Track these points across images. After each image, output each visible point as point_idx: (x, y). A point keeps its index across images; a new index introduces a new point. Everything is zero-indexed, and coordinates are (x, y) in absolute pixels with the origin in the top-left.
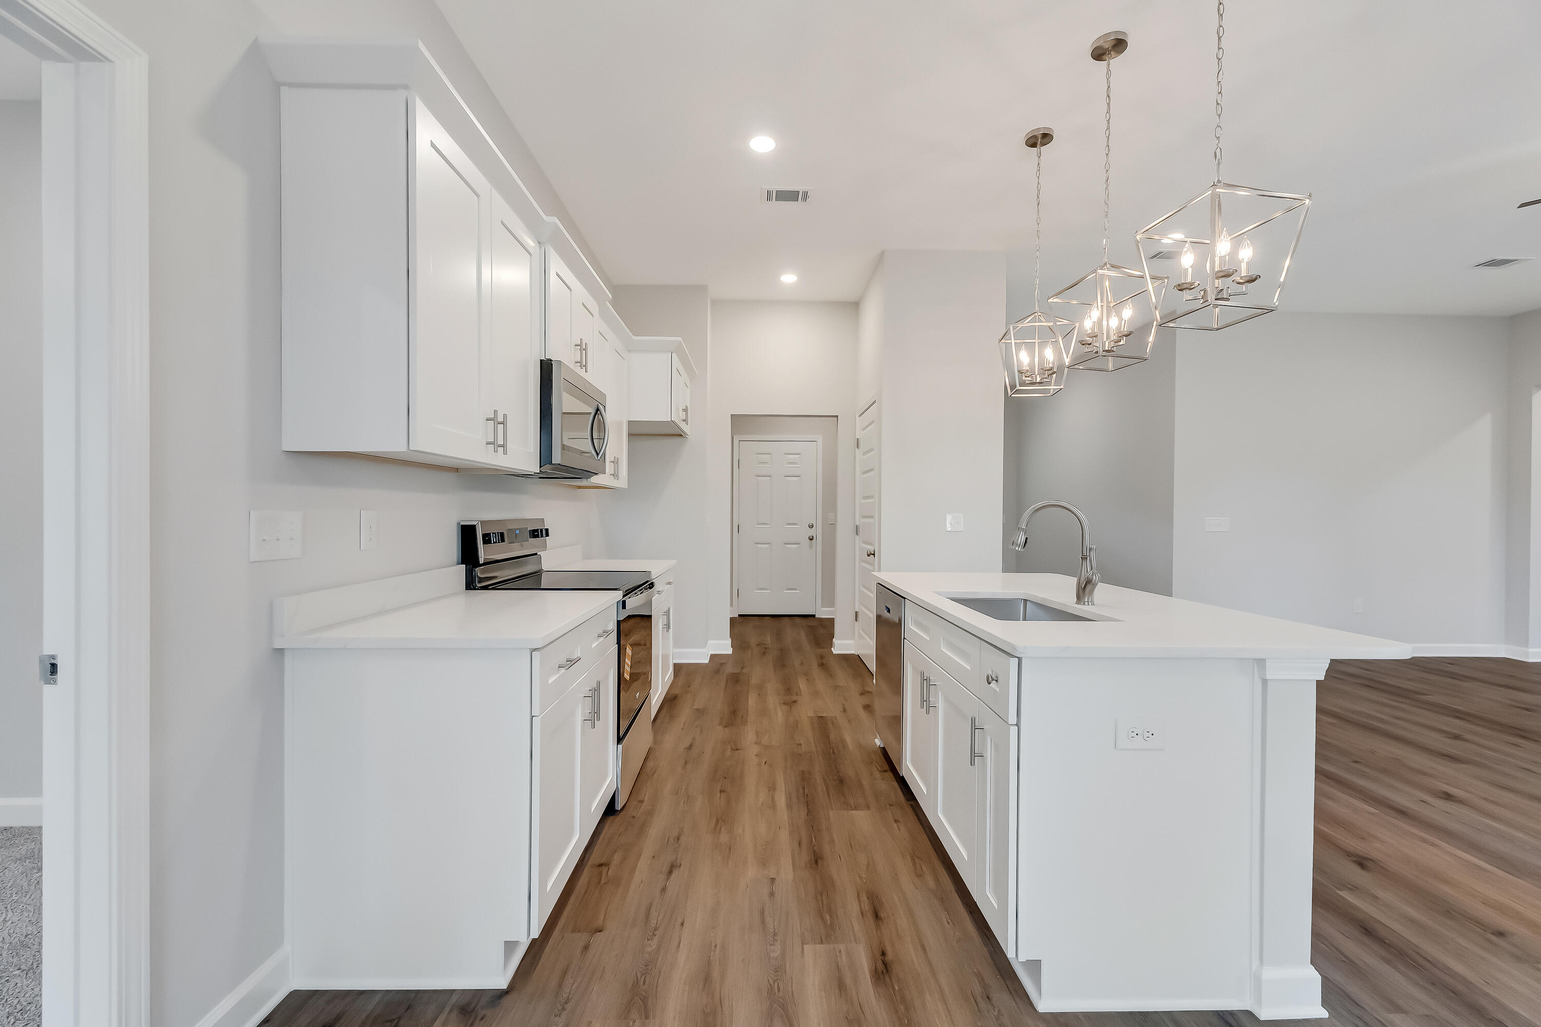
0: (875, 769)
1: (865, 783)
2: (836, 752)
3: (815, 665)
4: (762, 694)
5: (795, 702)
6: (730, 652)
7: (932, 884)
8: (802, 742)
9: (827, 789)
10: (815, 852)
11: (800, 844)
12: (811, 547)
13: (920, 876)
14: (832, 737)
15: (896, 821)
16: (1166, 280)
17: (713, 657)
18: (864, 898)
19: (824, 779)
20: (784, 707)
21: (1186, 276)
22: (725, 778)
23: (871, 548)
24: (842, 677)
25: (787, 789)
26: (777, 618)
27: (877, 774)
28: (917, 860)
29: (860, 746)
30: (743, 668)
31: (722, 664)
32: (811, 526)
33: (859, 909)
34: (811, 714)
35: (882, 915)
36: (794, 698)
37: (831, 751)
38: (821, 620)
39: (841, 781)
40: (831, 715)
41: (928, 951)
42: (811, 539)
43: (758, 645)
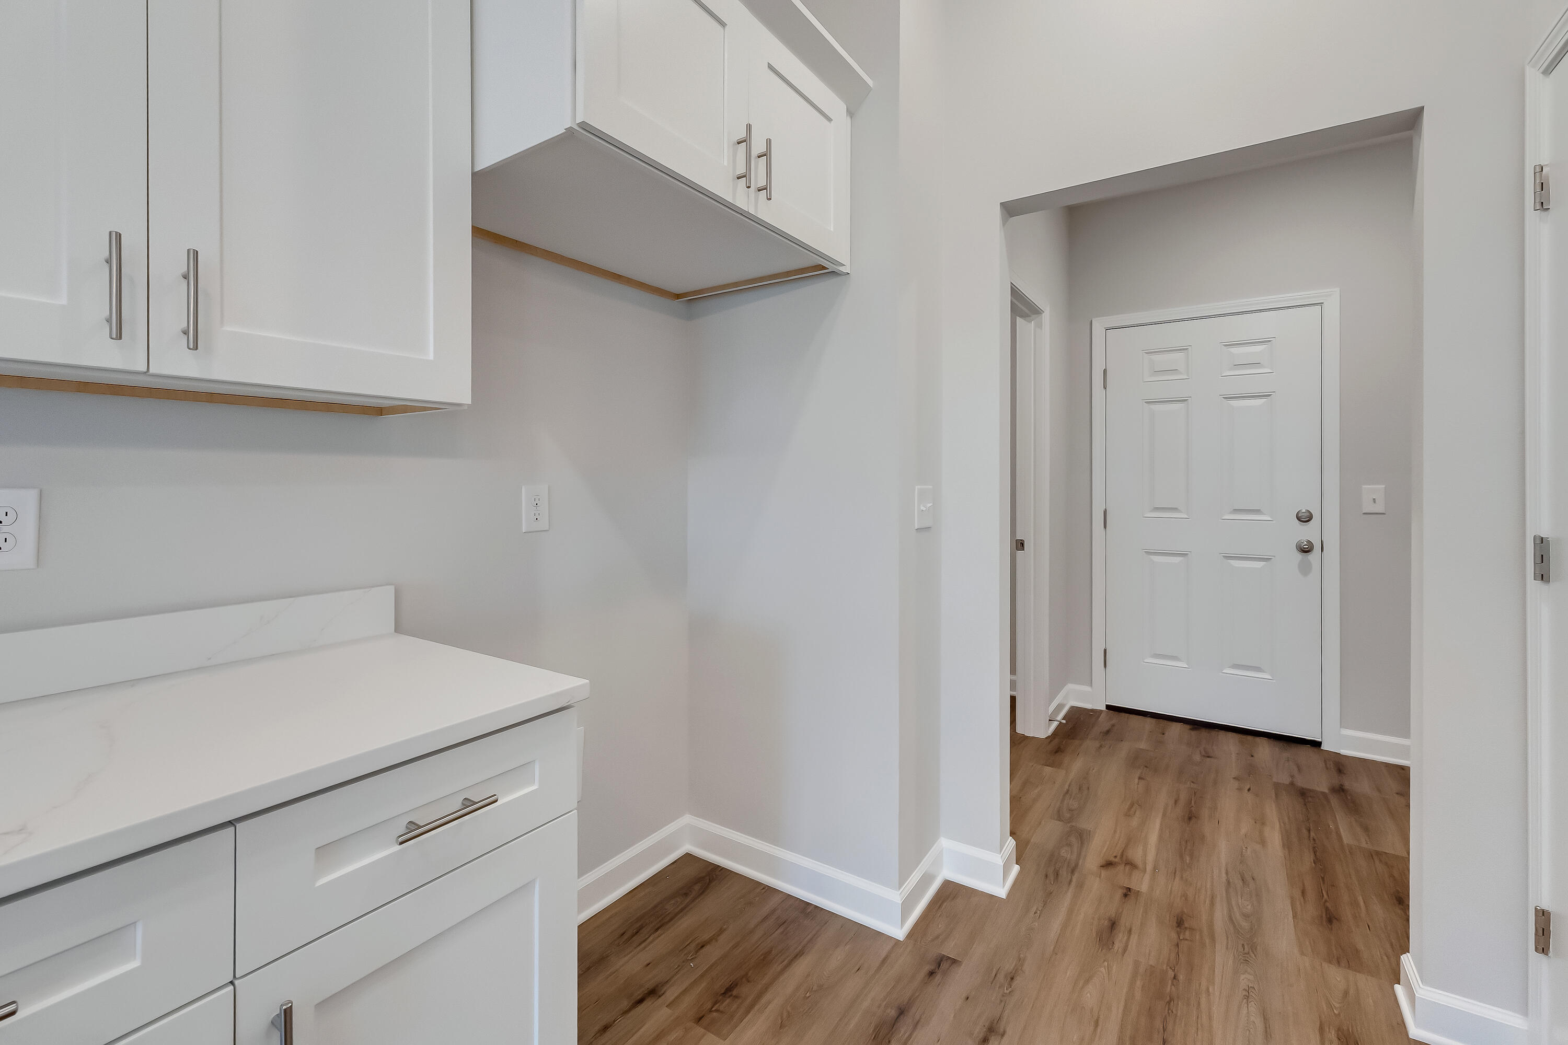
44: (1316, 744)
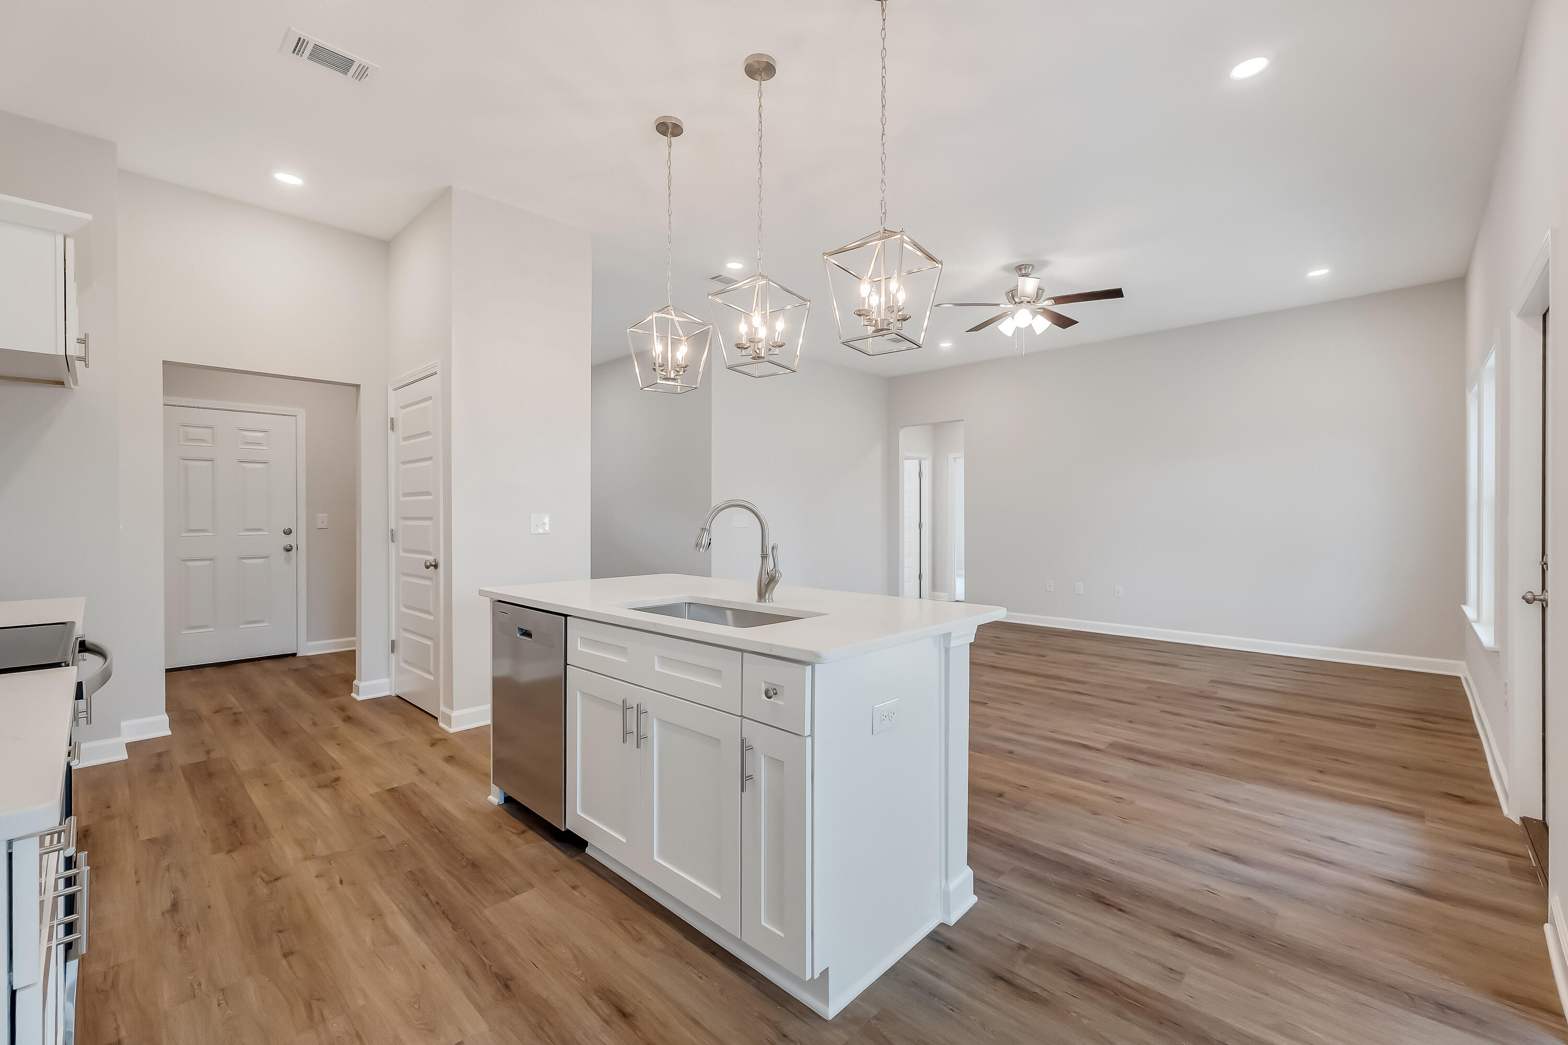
0: (510, 834)
1: (508, 855)
2: (443, 829)
3: (338, 723)
4: (270, 783)
5: (337, 779)
6: (170, 733)
7: (657, 943)
8: (383, 833)
9: (462, 883)
10: (497, 976)
11: (468, 973)
12: (288, 561)
13: (639, 940)
14: (425, 811)
15: (574, 888)
16: (809, 303)
17: (130, 747)
18: (596, 1001)
19: (448, 872)
20: (326, 792)
21: (864, 304)
22: (280, 931)
23: (431, 558)
24: (391, 730)
25: (401, 906)
26: (228, 667)
27: (515, 839)
28: (625, 922)
29: (472, 812)
30: (208, 752)
31: (160, 755)
32: (288, 532)
33: (600, 1020)
34: (374, 790)
35: (629, 1009)
36: (333, 775)
37: (436, 831)
38: (307, 658)
39: (474, 865)
40: (405, 782)
41: (702, 1022)
42: (288, 549)
43: (217, 712)
44: (294, 655)
